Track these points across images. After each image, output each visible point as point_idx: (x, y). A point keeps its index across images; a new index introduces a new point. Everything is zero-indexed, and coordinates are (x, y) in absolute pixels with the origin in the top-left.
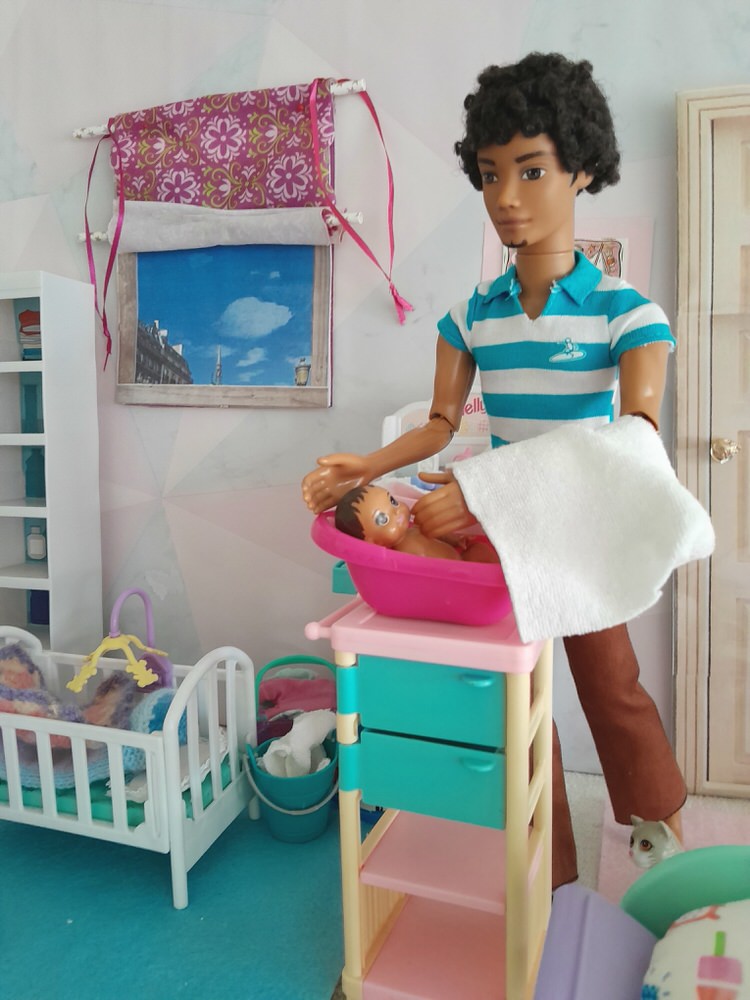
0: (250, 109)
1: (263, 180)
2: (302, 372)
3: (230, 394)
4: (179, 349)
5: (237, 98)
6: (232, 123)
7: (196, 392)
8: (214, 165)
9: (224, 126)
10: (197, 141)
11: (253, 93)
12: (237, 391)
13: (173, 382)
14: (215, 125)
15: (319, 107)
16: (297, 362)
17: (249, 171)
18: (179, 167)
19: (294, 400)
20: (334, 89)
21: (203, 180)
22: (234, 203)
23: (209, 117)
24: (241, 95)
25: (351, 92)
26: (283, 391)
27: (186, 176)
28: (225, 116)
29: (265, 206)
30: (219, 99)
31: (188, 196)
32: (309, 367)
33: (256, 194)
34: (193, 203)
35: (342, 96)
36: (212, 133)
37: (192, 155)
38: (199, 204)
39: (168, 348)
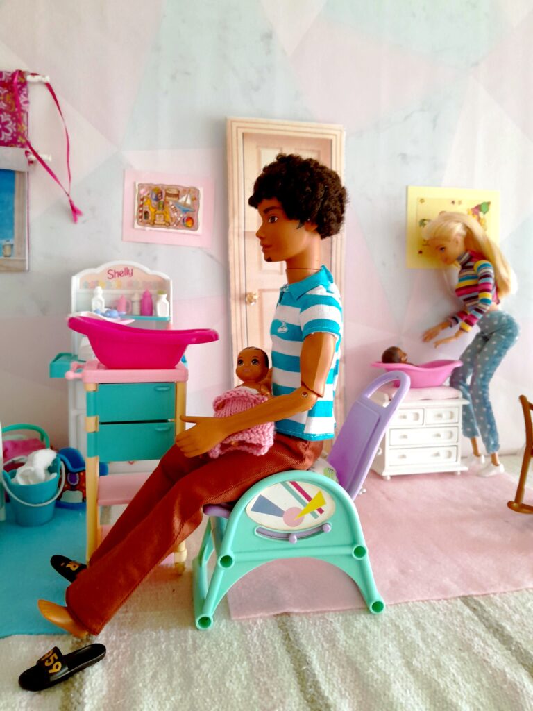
2: (8, 248)
16: (5, 243)
19: (2, 266)
20: (29, 78)
25: (40, 82)
35: (34, 83)
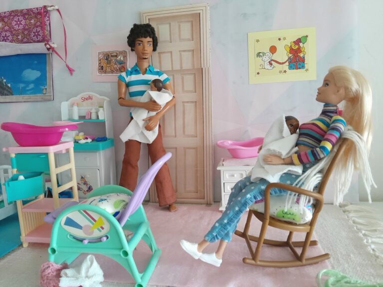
0: (25, 14)
1: (30, 35)
2: (45, 90)
3: (25, 98)
4: (9, 85)
5: (22, 11)
6: (21, 18)
7: (15, 98)
8: (16, 31)
9: (19, 19)
10: (11, 23)
11: (26, 9)
12: (26, 97)
13: (8, 95)
14: (16, 19)
15: (45, 13)
16: (43, 88)
17: (26, 32)
18: (6, 31)
19: (42, 99)
20: (49, 9)
21: (13, 35)
22: (22, 42)
23: (14, 16)
24: (23, 10)
25: (54, 9)
26: (39, 96)
27: (8, 34)
28: (19, 16)
29: (31, 43)
30: (16, 11)
31: (9, 40)
32: (46, 89)
33: (28, 39)
34: (10, 42)
35: (51, 10)
36: (15, 21)
37: (10, 28)
38: (12, 42)
39: (6, 85)
